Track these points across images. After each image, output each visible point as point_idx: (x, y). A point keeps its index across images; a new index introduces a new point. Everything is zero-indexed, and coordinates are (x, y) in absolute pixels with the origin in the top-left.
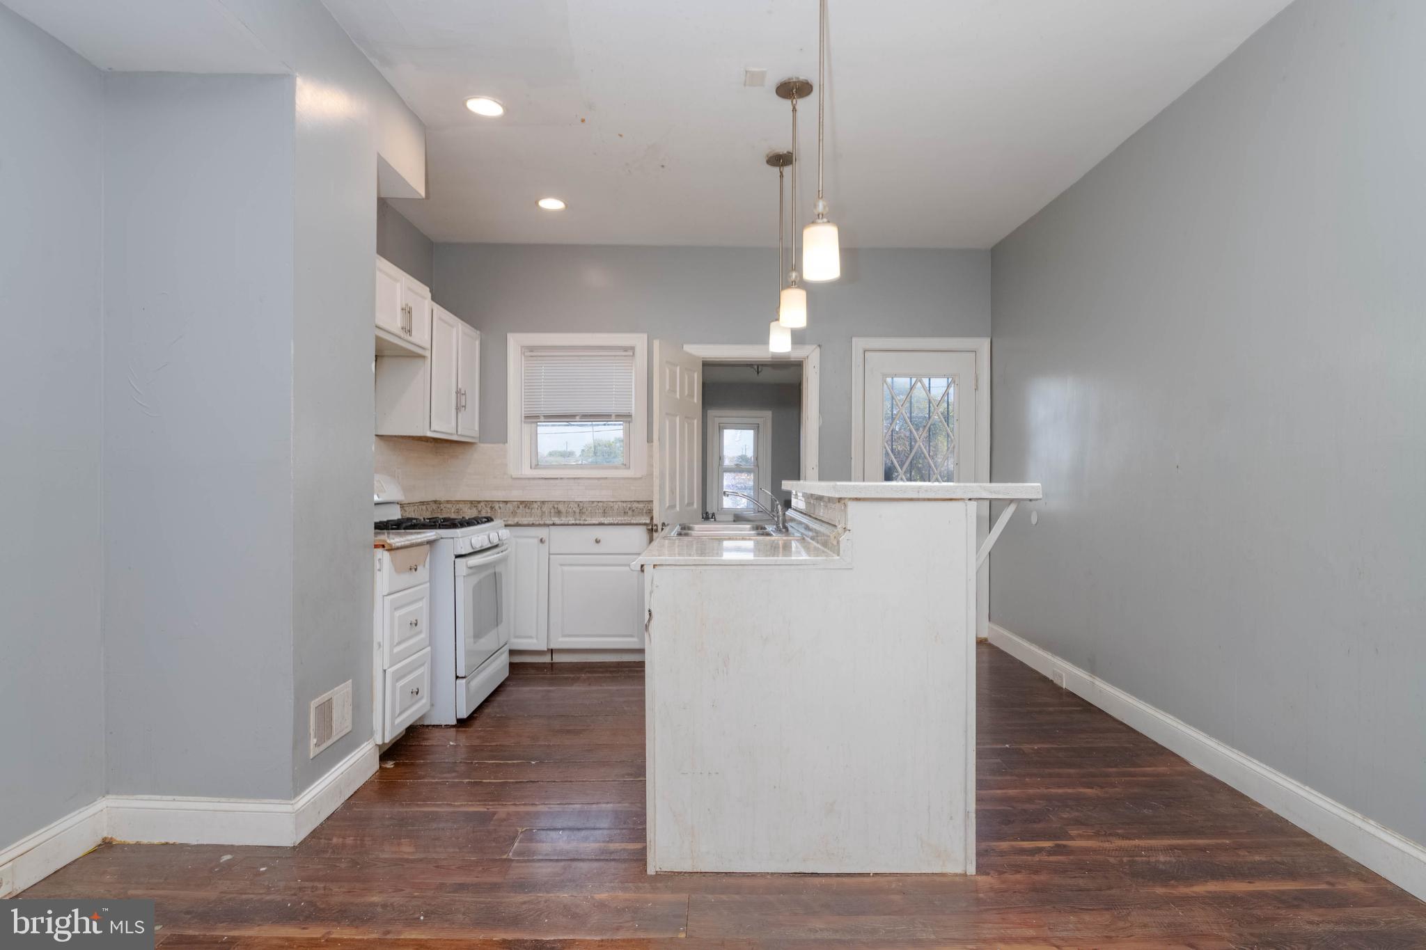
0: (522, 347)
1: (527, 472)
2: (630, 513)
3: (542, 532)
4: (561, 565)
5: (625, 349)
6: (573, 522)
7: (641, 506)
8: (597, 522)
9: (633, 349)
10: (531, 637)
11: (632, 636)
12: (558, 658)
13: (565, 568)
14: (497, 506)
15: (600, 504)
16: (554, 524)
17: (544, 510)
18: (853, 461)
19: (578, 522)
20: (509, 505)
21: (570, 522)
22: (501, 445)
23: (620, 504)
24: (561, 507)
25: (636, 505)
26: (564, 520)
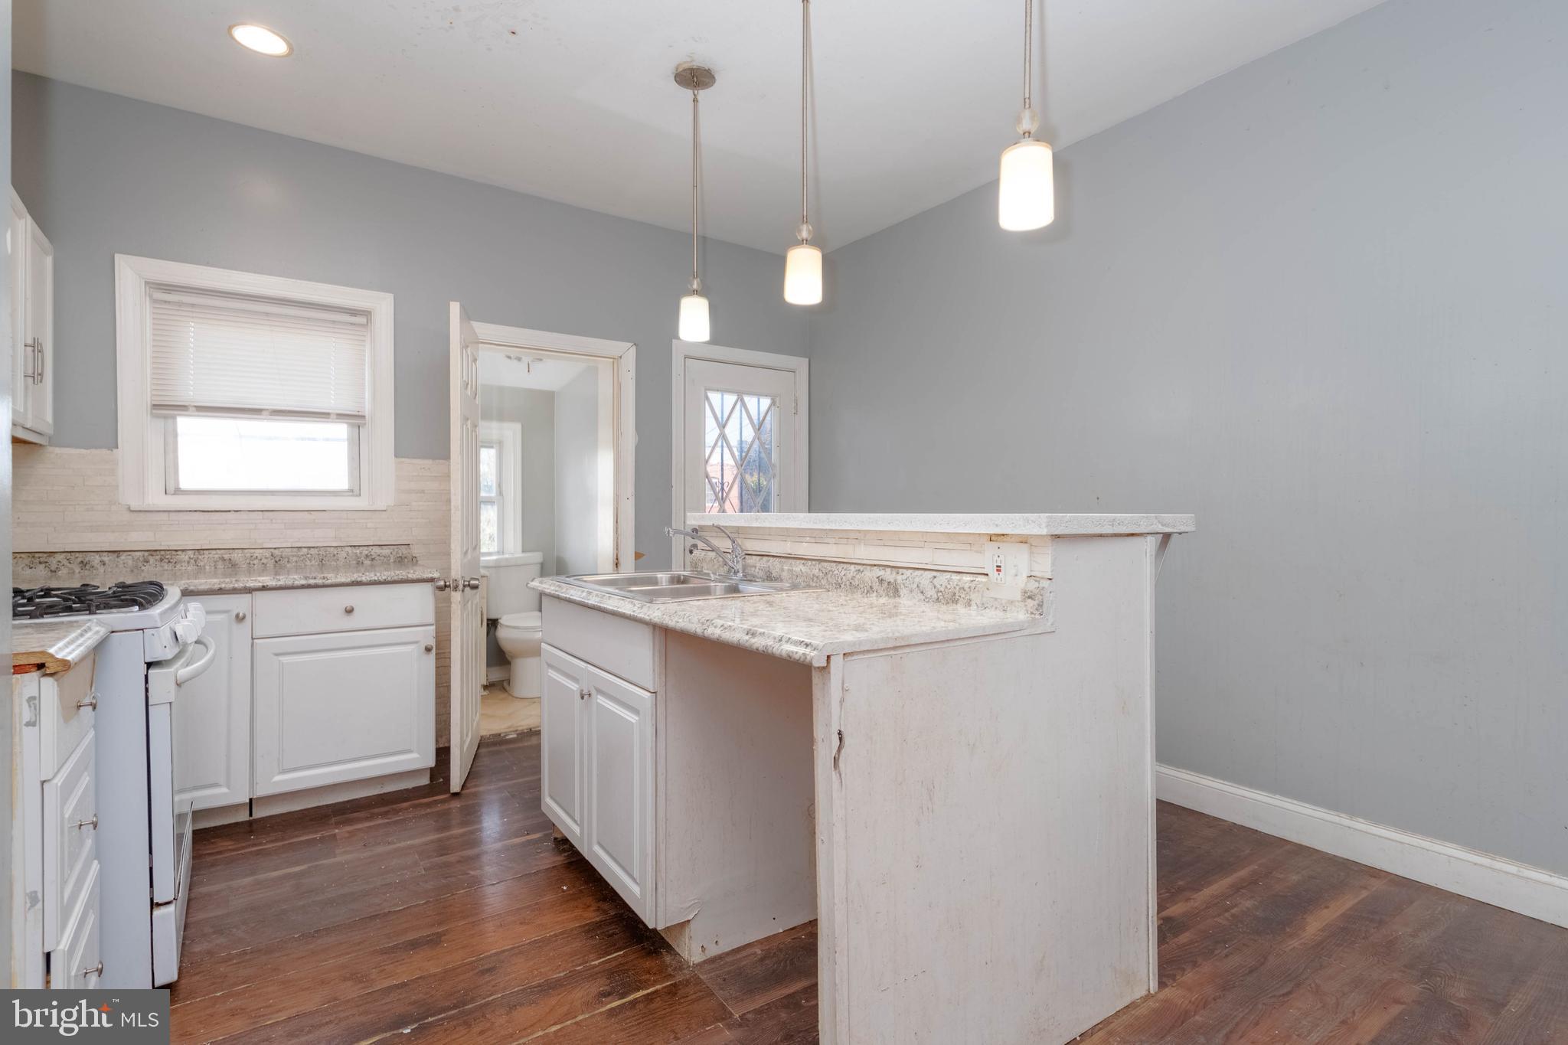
0: (147, 283)
1: (156, 499)
2: (367, 562)
3: (239, 604)
4: (277, 655)
5: (354, 312)
6: (303, 582)
7: (386, 551)
8: (348, 580)
9: (367, 313)
10: (216, 785)
11: (409, 751)
12: (259, 813)
13: (285, 659)
14: (96, 560)
15: (312, 551)
16: (264, 588)
17: (202, 564)
18: (674, 489)
19: (312, 582)
20: (123, 557)
21: (297, 583)
22: (104, 451)
23: (349, 549)
24: (237, 556)
25: (377, 550)
26: (283, 580)
